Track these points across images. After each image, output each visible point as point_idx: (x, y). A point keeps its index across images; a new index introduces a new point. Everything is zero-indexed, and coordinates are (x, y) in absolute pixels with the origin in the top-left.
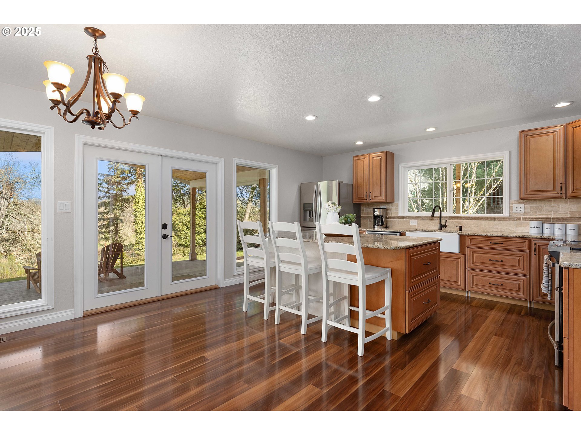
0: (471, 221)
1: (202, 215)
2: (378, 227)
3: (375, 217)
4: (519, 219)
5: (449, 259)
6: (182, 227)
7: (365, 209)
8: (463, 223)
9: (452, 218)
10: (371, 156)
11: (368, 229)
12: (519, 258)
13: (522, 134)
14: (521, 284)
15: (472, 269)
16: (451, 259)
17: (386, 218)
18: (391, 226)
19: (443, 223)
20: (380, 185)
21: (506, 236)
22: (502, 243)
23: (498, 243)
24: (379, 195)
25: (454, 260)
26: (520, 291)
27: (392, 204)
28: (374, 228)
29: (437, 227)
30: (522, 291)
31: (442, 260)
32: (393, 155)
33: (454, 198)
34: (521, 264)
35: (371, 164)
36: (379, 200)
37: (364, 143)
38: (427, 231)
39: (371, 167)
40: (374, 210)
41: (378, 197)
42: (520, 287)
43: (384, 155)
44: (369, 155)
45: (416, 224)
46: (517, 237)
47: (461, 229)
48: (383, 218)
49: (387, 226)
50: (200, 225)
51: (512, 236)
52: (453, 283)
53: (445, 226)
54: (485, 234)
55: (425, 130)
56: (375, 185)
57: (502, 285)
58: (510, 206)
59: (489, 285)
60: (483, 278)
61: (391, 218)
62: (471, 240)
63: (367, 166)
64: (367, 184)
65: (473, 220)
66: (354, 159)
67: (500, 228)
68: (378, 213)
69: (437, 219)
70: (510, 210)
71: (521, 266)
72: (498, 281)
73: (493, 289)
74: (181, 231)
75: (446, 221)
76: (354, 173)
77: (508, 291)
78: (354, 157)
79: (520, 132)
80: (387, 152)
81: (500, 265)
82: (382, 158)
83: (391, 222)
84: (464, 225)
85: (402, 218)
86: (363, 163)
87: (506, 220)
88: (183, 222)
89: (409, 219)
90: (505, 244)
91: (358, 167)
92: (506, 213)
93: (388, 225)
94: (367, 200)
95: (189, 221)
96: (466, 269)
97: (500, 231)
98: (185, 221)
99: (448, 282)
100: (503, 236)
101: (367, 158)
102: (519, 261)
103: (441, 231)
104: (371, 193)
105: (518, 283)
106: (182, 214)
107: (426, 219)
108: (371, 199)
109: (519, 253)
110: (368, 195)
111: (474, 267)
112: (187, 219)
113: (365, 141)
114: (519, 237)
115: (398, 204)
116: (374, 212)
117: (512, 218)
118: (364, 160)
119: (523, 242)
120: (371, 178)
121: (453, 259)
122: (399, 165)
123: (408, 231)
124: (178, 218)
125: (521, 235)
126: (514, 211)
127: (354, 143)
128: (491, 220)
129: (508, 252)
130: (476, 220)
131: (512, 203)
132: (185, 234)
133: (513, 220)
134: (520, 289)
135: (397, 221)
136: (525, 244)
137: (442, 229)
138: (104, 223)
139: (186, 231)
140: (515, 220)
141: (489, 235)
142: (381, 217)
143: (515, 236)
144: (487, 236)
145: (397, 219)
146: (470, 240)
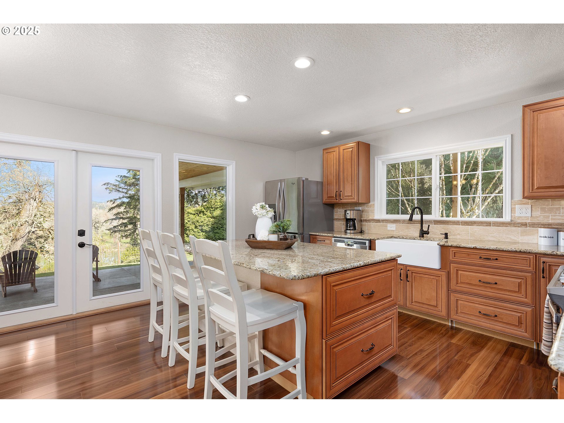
0: (460, 227)
1: (210, 214)
2: (351, 232)
3: (348, 220)
4: (525, 225)
5: (427, 276)
6: (190, 226)
7: (339, 210)
8: (451, 229)
9: (437, 222)
10: (342, 148)
11: (335, 235)
12: (520, 281)
13: (526, 109)
14: (522, 317)
15: (456, 291)
16: (430, 277)
17: (361, 221)
18: (366, 231)
19: (425, 229)
20: (351, 182)
21: (501, 249)
22: (497, 259)
23: (490, 259)
24: (350, 195)
25: (433, 279)
26: (521, 326)
27: (367, 205)
28: (346, 233)
29: (417, 234)
30: (525, 327)
31: (418, 277)
32: (368, 146)
33: (441, 197)
34: (522, 289)
35: (341, 157)
36: (350, 201)
37: (331, 132)
38: (405, 239)
39: (341, 162)
40: (345, 211)
41: (349, 196)
42: (521, 321)
43: (355, 146)
44: (339, 147)
45: (394, 229)
46: (517, 251)
47: (447, 236)
48: (355, 221)
49: (361, 231)
50: (208, 224)
51: (510, 249)
52: (432, 308)
53: (427, 233)
54: (473, 246)
55: (397, 111)
56: (346, 182)
57: (496, 316)
58: (511, 208)
59: (478, 314)
60: (470, 304)
61: (366, 221)
62: (455, 253)
63: (337, 160)
64: (337, 181)
65: (463, 225)
66: (323, 153)
67: (498, 236)
68: (350, 215)
69: (419, 224)
70: (511, 213)
71: (522, 291)
72: (490, 310)
73: (483, 320)
74: (190, 230)
75: (429, 226)
76: (324, 169)
77: (505, 326)
78: (323, 150)
79: (525, 107)
80: (358, 142)
81: (495, 288)
82: (353, 150)
83: (366, 227)
84: (452, 232)
85: (378, 221)
86: (333, 156)
87: (506, 226)
88: (192, 221)
89: (387, 223)
90: (501, 260)
91: (328, 162)
92: (507, 217)
93: (363, 229)
94: (337, 200)
95: (197, 220)
96: (448, 290)
97: (498, 240)
98: (194, 220)
99: (426, 306)
100: (497, 249)
101: (337, 151)
102: (520, 285)
103: (422, 238)
104: (341, 191)
105: (519, 315)
106: (191, 214)
107: (406, 223)
108: (341, 199)
109: (520, 273)
110: (338, 195)
111: (458, 288)
112: (195, 218)
113: (332, 131)
114: (520, 252)
115: (374, 204)
116: (345, 214)
117: (514, 224)
118: (335, 153)
119: (525, 258)
120: (341, 174)
121: (432, 277)
122: (375, 158)
123: (378, 239)
124: (188, 217)
125: (523, 248)
126: (517, 214)
127: (320, 132)
128: (487, 226)
129: (504, 271)
130: (466, 225)
131: (514, 203)
132: (194, 233)
133: (515, 227)
134: (521, 323)
135: (373, 224)
136: (528, 261)
137: (423, 237)
138: (124, 222)
139: (195, 230)
140: (519, 227)
141: (478, 247)
142: (353, 220)
143: (514, 250)
144: (475, 248)
145: (373, 222)
146: (453, 253)
